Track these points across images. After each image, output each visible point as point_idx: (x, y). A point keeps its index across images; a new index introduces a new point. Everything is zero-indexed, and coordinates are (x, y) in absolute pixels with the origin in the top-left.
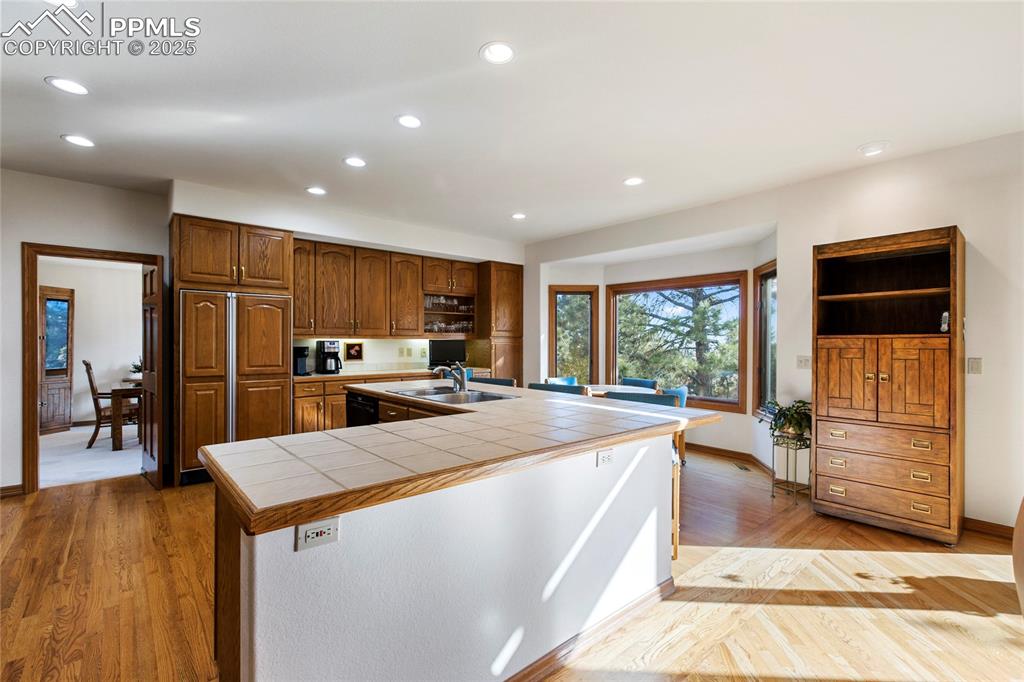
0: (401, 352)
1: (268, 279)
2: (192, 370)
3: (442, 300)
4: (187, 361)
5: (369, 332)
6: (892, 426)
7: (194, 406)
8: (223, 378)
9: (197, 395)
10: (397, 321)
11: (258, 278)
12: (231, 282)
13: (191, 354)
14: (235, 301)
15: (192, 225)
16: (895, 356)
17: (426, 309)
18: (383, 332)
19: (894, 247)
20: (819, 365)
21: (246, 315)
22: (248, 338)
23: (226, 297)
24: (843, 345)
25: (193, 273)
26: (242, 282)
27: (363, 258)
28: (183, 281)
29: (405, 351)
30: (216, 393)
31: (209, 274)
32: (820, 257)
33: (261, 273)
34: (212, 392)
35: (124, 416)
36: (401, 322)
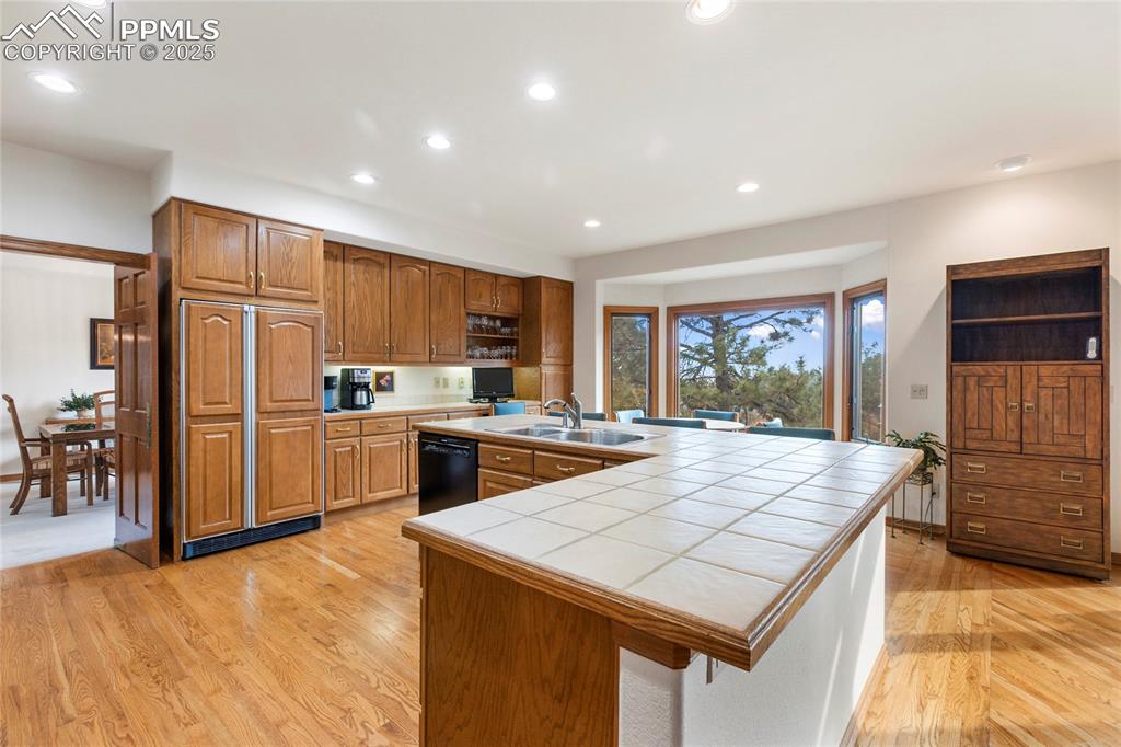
0: (437, 382)
1: (293, 288)
2: (200, 408)
3: (485, 322)
4: (193, 395)
5: (408, 357)
6: (1036, 457)
7: (201, 454)
8: (238, 416)
9: (205, 439)
10: (438, 345)
11: (282, 287)
12: (247, 292)
13: (198, 383)
14: (253, 316)
15: (195, 213)
16: (1041, 384)
17: (468, 331)
18: (421, 359)
19: (1040, 269)
20: (954, 394)
21: (268, 334)
22: (271, 365)
23: (243, 312)
24: (983, 373)
25: (198, 277)
26: (261, 292)
27: (400, 267)
28: (184, 288)
29: (442, 381)
30: (230, 436)
31: (220, 280)
32: (954, 278)
33: (285, 281)
34: (225, 435)
35: (69, 468)
36: (442, 346)
